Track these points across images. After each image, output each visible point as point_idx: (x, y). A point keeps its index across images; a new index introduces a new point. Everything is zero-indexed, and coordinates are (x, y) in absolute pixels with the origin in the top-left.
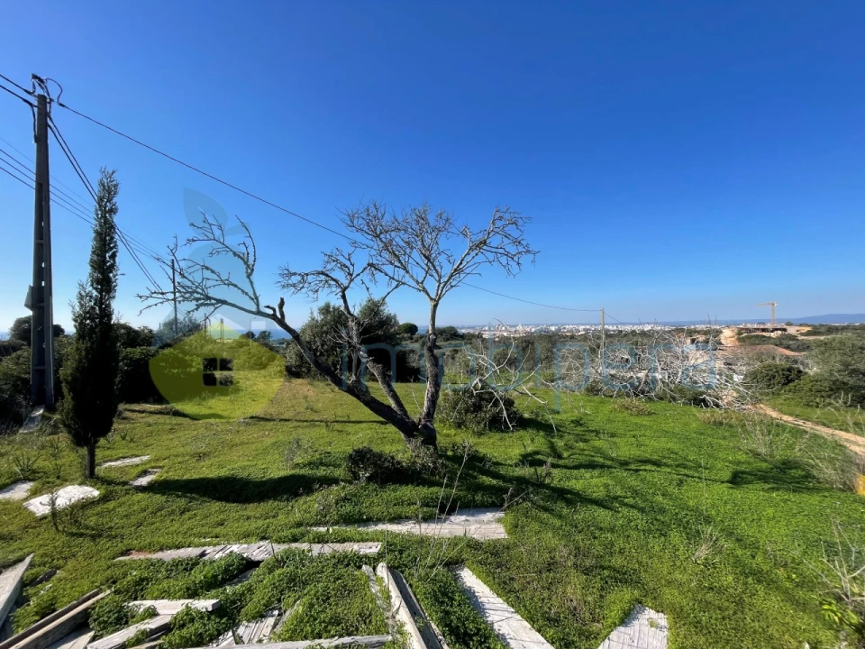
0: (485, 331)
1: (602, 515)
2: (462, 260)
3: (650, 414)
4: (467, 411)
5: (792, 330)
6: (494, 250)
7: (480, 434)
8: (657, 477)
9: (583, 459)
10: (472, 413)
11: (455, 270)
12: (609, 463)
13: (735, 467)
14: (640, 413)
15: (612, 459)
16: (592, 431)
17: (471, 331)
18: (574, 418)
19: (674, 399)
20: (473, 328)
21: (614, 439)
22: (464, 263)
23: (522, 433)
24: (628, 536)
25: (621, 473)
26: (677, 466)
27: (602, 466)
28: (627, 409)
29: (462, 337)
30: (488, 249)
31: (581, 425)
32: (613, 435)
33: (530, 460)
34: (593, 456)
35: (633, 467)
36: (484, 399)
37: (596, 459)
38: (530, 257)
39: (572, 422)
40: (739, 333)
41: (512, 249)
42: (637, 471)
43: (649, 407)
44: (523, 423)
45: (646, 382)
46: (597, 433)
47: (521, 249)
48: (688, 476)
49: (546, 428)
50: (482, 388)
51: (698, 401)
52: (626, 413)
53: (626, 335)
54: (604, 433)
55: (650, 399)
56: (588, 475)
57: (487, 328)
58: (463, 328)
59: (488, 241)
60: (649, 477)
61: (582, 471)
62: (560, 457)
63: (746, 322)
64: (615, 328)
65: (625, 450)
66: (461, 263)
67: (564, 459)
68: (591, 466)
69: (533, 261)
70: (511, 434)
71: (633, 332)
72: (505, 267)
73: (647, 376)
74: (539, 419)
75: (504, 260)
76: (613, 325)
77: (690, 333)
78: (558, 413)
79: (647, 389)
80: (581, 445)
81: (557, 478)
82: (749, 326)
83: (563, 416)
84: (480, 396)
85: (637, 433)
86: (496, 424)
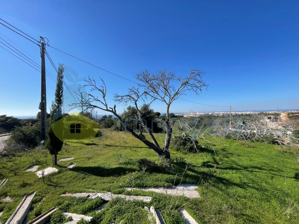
0: (184, 114)
1: (240, 190)
2: (179, 89)
3: (253, 147)
4: (180, 145)
7: (186, 154)
8: (262, 174)
9: (227, 165)
10: (183, 146)
11: (176, 93)
12: (239, 167)
13: (296, 171)
14: (249, 147)
15: (240, 166)
16: (230, 154)
17: (180, 115)
18: (222, 148)
19: (263, 141)
21: (240, 157)
22: (180, 90)
23: (202, 154)
25: (245, 172)
26: (270, 170)
27: (236, 169)
28: (243, 145)
29: (176, 117)
30: (189, 85)
31: (225, 151)
32: (239, 156)
34: (232, 164)
35: (249, 169)
36: (187, 141)
37: (233, 165)
38: (205, 87)
39: (221, 149)
40: (289, 115)
41: (198, 85)
42: (252, 171)
43: (253, 144)
44: (202, 150)
45: (250, 134)
46: (232, 154)
47: (201, 84)
48: (275, 175)
49: (212, 152)
50: (186, 137)
51: (275, 142)
52: (243, 147)
53: (240, 116)
54: (235, 155)
55: (253, 141)
56: (231, 172)
57: (185, 114)
58: (176, 113)
59: (188, 82)
60: (258, 174)
61: (228, 170)
62: (218, 164)
65: (245, 162)
66: (178, 91)
67: (220, 165)
68: (232, 168)
69: (206, 89)
70: (197, 154)
71: (242, 114)
72: (195, 91)
73: (251, 132)
74: (208, 148)
75: (195, 88)
77: (267, 114)
78: (215, 145)
79: (251, 137)
80: (226, 159)
81: (218, 173)
82: (293, 112)
83: (217, 147)
84: (185, 140)
85: (249, 155)
86: (191, 150)
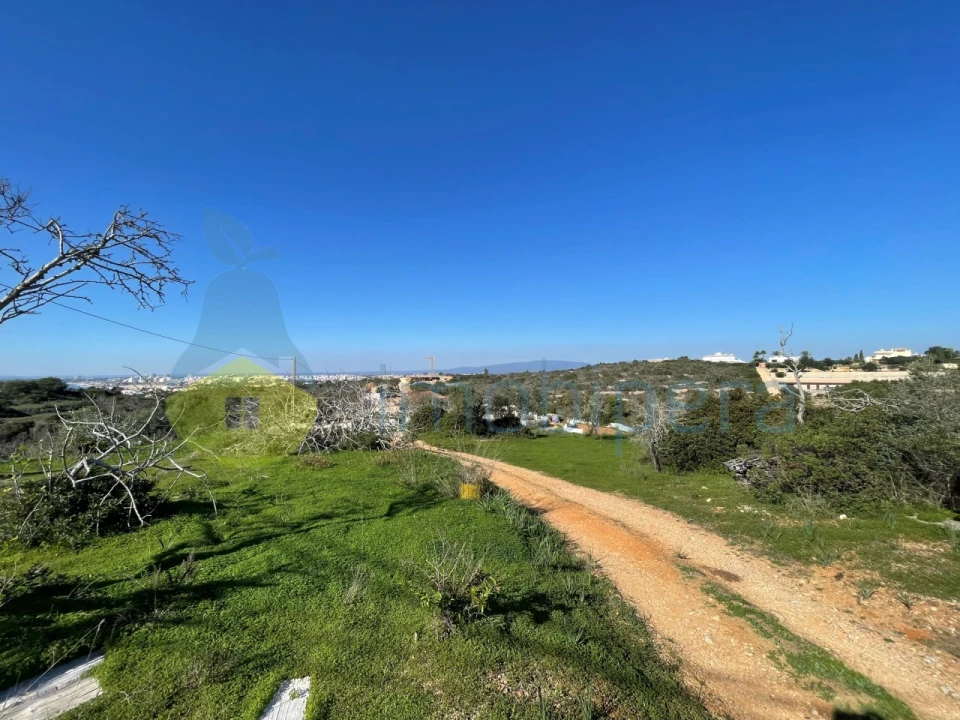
0: (126, 384)
1: (258, 596)
2: (45, 271)
3: (332, 466)
4: (55, 514)
5: (442, 379)
6: (115, 267)
7: (80, 546)
8: (325, 530)
9: (245, 536)
10: (67, 515)
12: (278, 531)
13: (392, 500)
14: (324, 467)
15: (284, 525)
16: (266, 498)
17: (98, 385)
18: (247, 488)
19: (356, 447)
20: (104, 379)
21: (291, 502)
22: (48, 277)
23: (163, 524)
24: (286, 608)
25: (289, 539)
26: (348, 513)
27: (269, 537)
28: (311, 464)
29: (78, 394)
30: (103, 263)
31: (254, 493)
32: (289, 498)
33: (167, 560)
34: (261, 528)
35: (304, 527)
36: (93, 490)
37: (265, 530)
38: (181, 287)
39: (244, 492)
40: (412, 382)
41: (151, 272)
42: (308, 530)
43: (331, 458)
44: (165, 510)
45: (332, 433)
46: (272, 498)
47: (164, 273)
48: (354, 520)
49: (204, 508)
50: (92, 473)
51: (375, 446)
52: (308, 470)
53: (321, 386)
54: (279, 497)
55: (335, 450)
56: (249, 554)
57: (130, 380)
58: (80, 380)
59: (102, 252)
60: (318, 533)
61: (244, 550)
62: (217, 541)
63: (416, 372)
64: (310, 378)
65: (301, 510)
66: (41, 276)
67: (225, 542)
68: (256, 540)
69: (184, 293)
70: (142, 532)
71: (328, 382)
72: (136, 295)
73: (333, 427)
74: (196, 498)
75: (134, 284)
76: (308, 375)
77: (378, 381)
78: (227, 484)
79: (332, 441)
80: (250, 518)
81: (205, 572)
82: (418, 376)
83: (232, 488)
84: (87, 488)
85: (316, 489)
86: (116, 523)
